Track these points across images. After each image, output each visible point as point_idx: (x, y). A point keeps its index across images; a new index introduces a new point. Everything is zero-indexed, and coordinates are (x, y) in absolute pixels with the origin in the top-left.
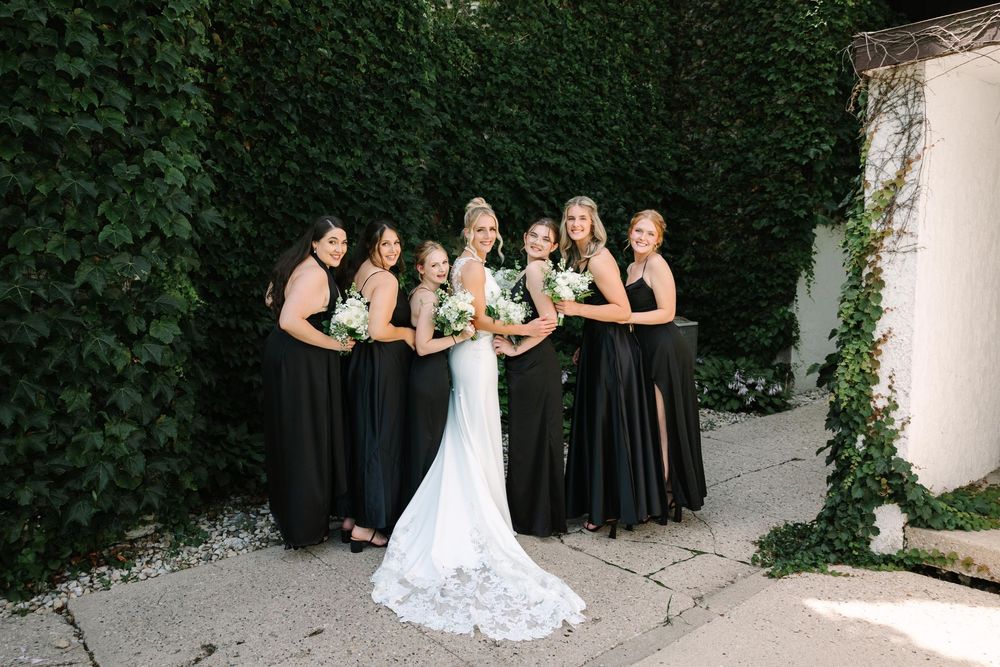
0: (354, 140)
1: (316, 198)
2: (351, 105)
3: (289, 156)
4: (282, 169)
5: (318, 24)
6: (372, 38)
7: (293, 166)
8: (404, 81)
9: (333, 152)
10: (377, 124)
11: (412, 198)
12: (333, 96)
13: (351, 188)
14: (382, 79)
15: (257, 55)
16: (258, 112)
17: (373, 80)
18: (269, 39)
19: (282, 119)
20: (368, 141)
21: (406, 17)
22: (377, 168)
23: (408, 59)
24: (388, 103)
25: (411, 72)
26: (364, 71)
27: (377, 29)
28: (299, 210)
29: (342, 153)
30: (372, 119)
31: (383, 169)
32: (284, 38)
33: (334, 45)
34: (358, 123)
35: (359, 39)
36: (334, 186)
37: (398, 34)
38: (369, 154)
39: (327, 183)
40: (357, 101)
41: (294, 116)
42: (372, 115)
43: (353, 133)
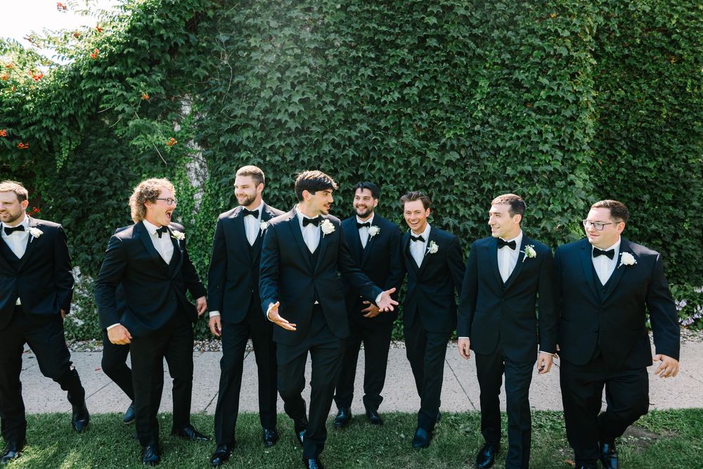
0: (658, 153)
1: (635, 185)
2: (657, 135)
3: (622, 165)
4: (617, 172)
5: (639, 98)
6: (671, 99)
7: (623, 170)
8: (691, 118)
9: (646, 161)
10: (672, 143)
11: (694, 181)
12: (646, 133)
13: (656, 179)
14: (676, 119)
15: (607, 120)
16: (606, 147)
17: (670, 120)
18: (613, 111)
19: (618, 148)
20: (667, 152)
21: (692, 84)
22: (672, 166)
23: (693, 105)
24: (679, 131)
25: (696, 112)
26: (665, 117)
27: (674, 93)
28: (626, 192)
29: (651, 161)
30: (669, 141)
31: (675, 167)
32: (621, 109)
33: (647, 107)
34: (661, 144)
35: (663, 101)
36: (646, 178)
37: (687, 94)
38: (667, 159)
39: (642, 177)
40: (660, 133)
41: (625, 146)
42: (670, 139)
43: (657, 150)
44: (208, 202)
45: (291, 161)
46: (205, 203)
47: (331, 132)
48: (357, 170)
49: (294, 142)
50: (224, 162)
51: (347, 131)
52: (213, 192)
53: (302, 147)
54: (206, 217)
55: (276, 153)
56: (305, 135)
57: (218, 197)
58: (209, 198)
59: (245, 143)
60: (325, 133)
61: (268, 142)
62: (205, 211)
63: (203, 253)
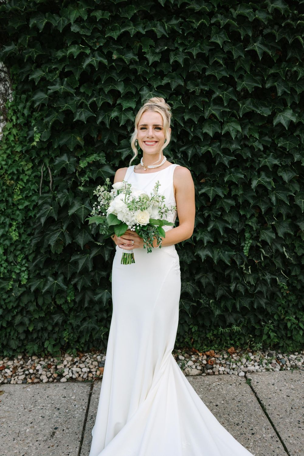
44: (12, 138)
45: (155, 64)
46: (7, 139)
47: (221, 14)
48: (264, 82)
49: (160, 30)
50: (39, 66)
51: (252, 10)
52: (21, 120)
53: (174, 40)
54: (10, 162)
55: (129, 48)
56: (177, 19)
57: (30, 128)
58: (14, 131)
59: (75, 28)
60: (211, 14)
61: (114, 29)
62: (8, 152)
63: (8, 221)
